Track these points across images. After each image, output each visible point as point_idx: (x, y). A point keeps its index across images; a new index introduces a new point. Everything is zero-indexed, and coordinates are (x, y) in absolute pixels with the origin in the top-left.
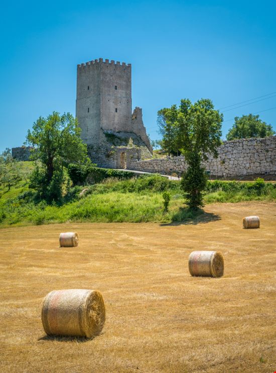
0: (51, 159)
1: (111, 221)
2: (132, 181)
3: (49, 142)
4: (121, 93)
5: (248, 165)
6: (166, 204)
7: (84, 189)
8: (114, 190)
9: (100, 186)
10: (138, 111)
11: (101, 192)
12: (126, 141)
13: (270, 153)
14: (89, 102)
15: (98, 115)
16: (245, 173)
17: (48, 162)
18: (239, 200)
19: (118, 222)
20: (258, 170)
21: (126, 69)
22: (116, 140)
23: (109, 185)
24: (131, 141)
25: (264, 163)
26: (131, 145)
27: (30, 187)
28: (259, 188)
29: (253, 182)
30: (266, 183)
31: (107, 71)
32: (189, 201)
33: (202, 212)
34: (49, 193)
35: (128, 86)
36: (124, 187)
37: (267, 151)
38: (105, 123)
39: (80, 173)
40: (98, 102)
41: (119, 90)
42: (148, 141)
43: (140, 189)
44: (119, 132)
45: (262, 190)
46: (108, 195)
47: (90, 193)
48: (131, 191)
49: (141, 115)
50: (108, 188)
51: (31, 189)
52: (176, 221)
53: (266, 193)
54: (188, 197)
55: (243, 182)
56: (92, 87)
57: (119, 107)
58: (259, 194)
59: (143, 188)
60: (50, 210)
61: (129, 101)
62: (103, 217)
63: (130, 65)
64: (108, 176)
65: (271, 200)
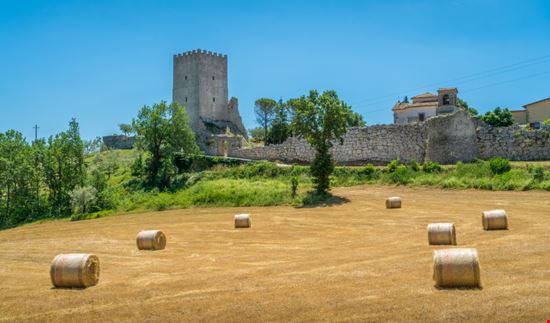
0: (157, 147)
1: (238, 205)
2: (242, 167)
3: (156, 130)
4: (218, 83)
5: (350, 152)
6: (294, 188)
7: (192, 177)
8: (224, 177)
9: (208, 173)
10: (234, 101)
11: (211, 179)
12: (223, 130)
13: (371, 141)
14: (187, 91)
15: (197, 105)
16: (347, 159)
17: (155, 150)
18: (352, 184)
19: (246, 205)
20: (360, 157)
21: (222, 61)
22: (215, 129)
23: (218, 171)
24: (228, 130)
25: (366, 150)
26: (229, 134)
27: (133, 175)
28: (369, 173)
29: (363, 168)
30: (375, 168)
31: (205, 62)
32: (317, 185)
33: (331, 195)
34: (159, 180)
35: (225, 77)
36: (234, 174)
37: (369, 139)
38: (204, 112)
39: (184, 161)
40: (197, 92)
41: (216, 80)
42: (244, 130)
43: (250, 176)
44: (217, 121)
45: (372, 174)
46: (220, 181)
47: (199, 179)
48: (241, 178)
49: (237, 105)
50: (218, 174)
51: (134, 177)
52: (307, 203)
53: (378, 177)
54: (316, 181)
55: (352, 168)
56: (189, 77)
57: (216, 97)
58: (370, 178)
59: (254, 174)
60: (164, 197)
61: (226, 91)
62: (228, 202)
63: (226, 56)
64: (215, 163)
65: (383, 184)
